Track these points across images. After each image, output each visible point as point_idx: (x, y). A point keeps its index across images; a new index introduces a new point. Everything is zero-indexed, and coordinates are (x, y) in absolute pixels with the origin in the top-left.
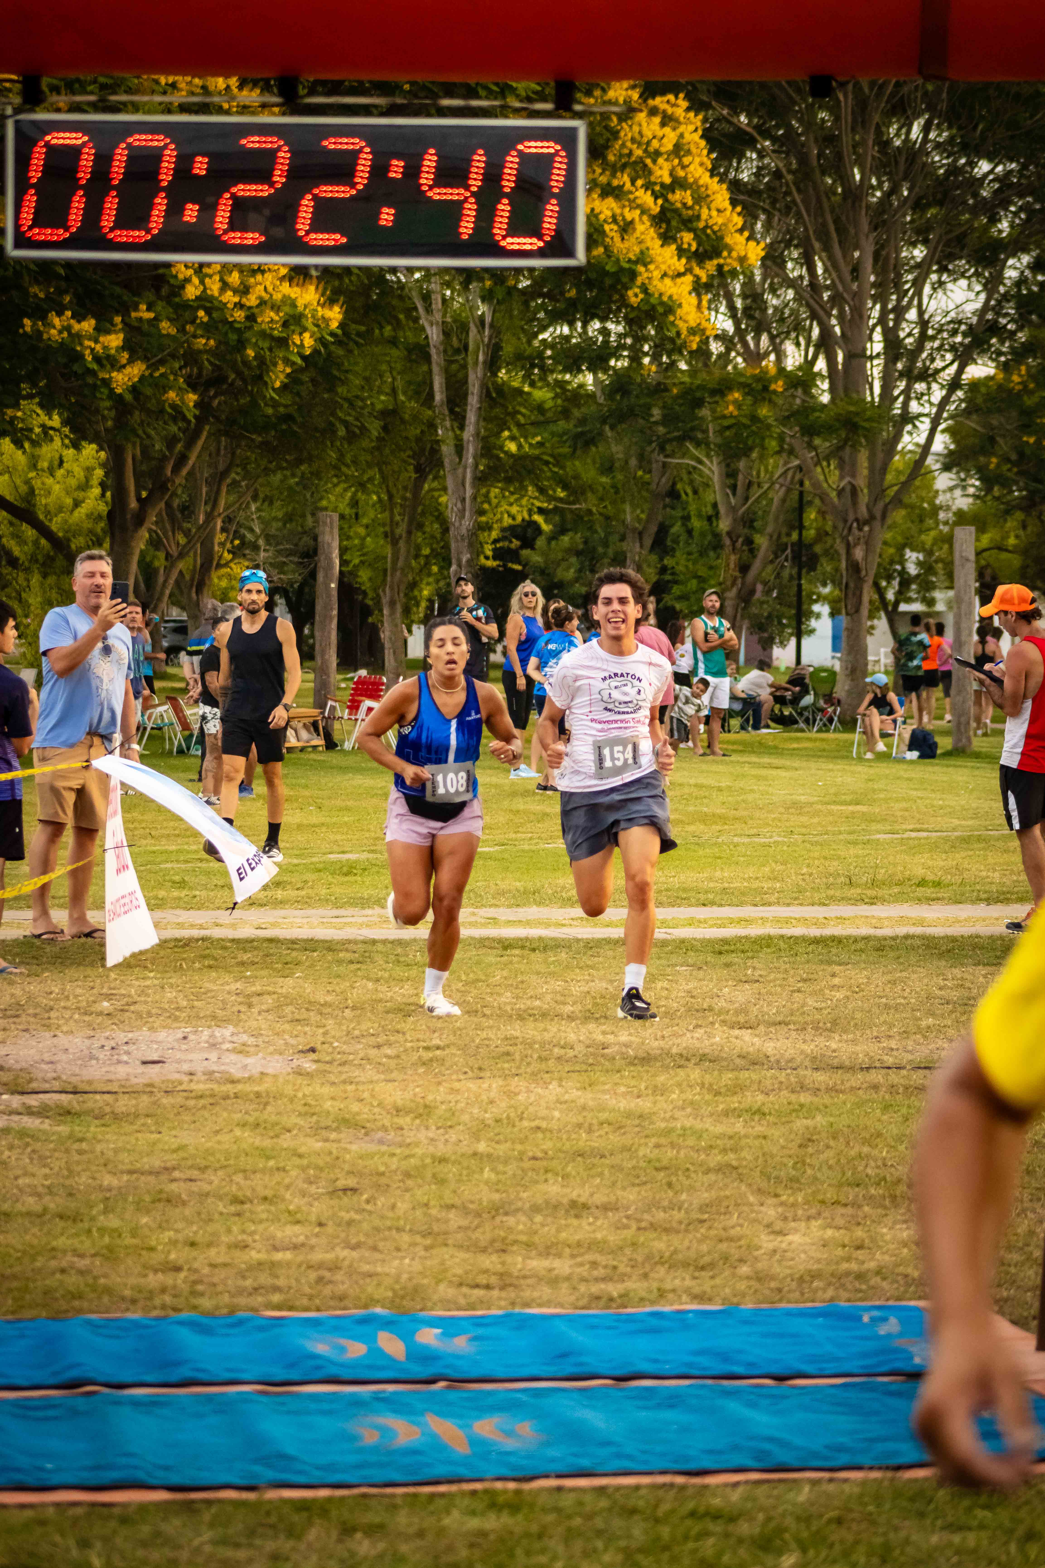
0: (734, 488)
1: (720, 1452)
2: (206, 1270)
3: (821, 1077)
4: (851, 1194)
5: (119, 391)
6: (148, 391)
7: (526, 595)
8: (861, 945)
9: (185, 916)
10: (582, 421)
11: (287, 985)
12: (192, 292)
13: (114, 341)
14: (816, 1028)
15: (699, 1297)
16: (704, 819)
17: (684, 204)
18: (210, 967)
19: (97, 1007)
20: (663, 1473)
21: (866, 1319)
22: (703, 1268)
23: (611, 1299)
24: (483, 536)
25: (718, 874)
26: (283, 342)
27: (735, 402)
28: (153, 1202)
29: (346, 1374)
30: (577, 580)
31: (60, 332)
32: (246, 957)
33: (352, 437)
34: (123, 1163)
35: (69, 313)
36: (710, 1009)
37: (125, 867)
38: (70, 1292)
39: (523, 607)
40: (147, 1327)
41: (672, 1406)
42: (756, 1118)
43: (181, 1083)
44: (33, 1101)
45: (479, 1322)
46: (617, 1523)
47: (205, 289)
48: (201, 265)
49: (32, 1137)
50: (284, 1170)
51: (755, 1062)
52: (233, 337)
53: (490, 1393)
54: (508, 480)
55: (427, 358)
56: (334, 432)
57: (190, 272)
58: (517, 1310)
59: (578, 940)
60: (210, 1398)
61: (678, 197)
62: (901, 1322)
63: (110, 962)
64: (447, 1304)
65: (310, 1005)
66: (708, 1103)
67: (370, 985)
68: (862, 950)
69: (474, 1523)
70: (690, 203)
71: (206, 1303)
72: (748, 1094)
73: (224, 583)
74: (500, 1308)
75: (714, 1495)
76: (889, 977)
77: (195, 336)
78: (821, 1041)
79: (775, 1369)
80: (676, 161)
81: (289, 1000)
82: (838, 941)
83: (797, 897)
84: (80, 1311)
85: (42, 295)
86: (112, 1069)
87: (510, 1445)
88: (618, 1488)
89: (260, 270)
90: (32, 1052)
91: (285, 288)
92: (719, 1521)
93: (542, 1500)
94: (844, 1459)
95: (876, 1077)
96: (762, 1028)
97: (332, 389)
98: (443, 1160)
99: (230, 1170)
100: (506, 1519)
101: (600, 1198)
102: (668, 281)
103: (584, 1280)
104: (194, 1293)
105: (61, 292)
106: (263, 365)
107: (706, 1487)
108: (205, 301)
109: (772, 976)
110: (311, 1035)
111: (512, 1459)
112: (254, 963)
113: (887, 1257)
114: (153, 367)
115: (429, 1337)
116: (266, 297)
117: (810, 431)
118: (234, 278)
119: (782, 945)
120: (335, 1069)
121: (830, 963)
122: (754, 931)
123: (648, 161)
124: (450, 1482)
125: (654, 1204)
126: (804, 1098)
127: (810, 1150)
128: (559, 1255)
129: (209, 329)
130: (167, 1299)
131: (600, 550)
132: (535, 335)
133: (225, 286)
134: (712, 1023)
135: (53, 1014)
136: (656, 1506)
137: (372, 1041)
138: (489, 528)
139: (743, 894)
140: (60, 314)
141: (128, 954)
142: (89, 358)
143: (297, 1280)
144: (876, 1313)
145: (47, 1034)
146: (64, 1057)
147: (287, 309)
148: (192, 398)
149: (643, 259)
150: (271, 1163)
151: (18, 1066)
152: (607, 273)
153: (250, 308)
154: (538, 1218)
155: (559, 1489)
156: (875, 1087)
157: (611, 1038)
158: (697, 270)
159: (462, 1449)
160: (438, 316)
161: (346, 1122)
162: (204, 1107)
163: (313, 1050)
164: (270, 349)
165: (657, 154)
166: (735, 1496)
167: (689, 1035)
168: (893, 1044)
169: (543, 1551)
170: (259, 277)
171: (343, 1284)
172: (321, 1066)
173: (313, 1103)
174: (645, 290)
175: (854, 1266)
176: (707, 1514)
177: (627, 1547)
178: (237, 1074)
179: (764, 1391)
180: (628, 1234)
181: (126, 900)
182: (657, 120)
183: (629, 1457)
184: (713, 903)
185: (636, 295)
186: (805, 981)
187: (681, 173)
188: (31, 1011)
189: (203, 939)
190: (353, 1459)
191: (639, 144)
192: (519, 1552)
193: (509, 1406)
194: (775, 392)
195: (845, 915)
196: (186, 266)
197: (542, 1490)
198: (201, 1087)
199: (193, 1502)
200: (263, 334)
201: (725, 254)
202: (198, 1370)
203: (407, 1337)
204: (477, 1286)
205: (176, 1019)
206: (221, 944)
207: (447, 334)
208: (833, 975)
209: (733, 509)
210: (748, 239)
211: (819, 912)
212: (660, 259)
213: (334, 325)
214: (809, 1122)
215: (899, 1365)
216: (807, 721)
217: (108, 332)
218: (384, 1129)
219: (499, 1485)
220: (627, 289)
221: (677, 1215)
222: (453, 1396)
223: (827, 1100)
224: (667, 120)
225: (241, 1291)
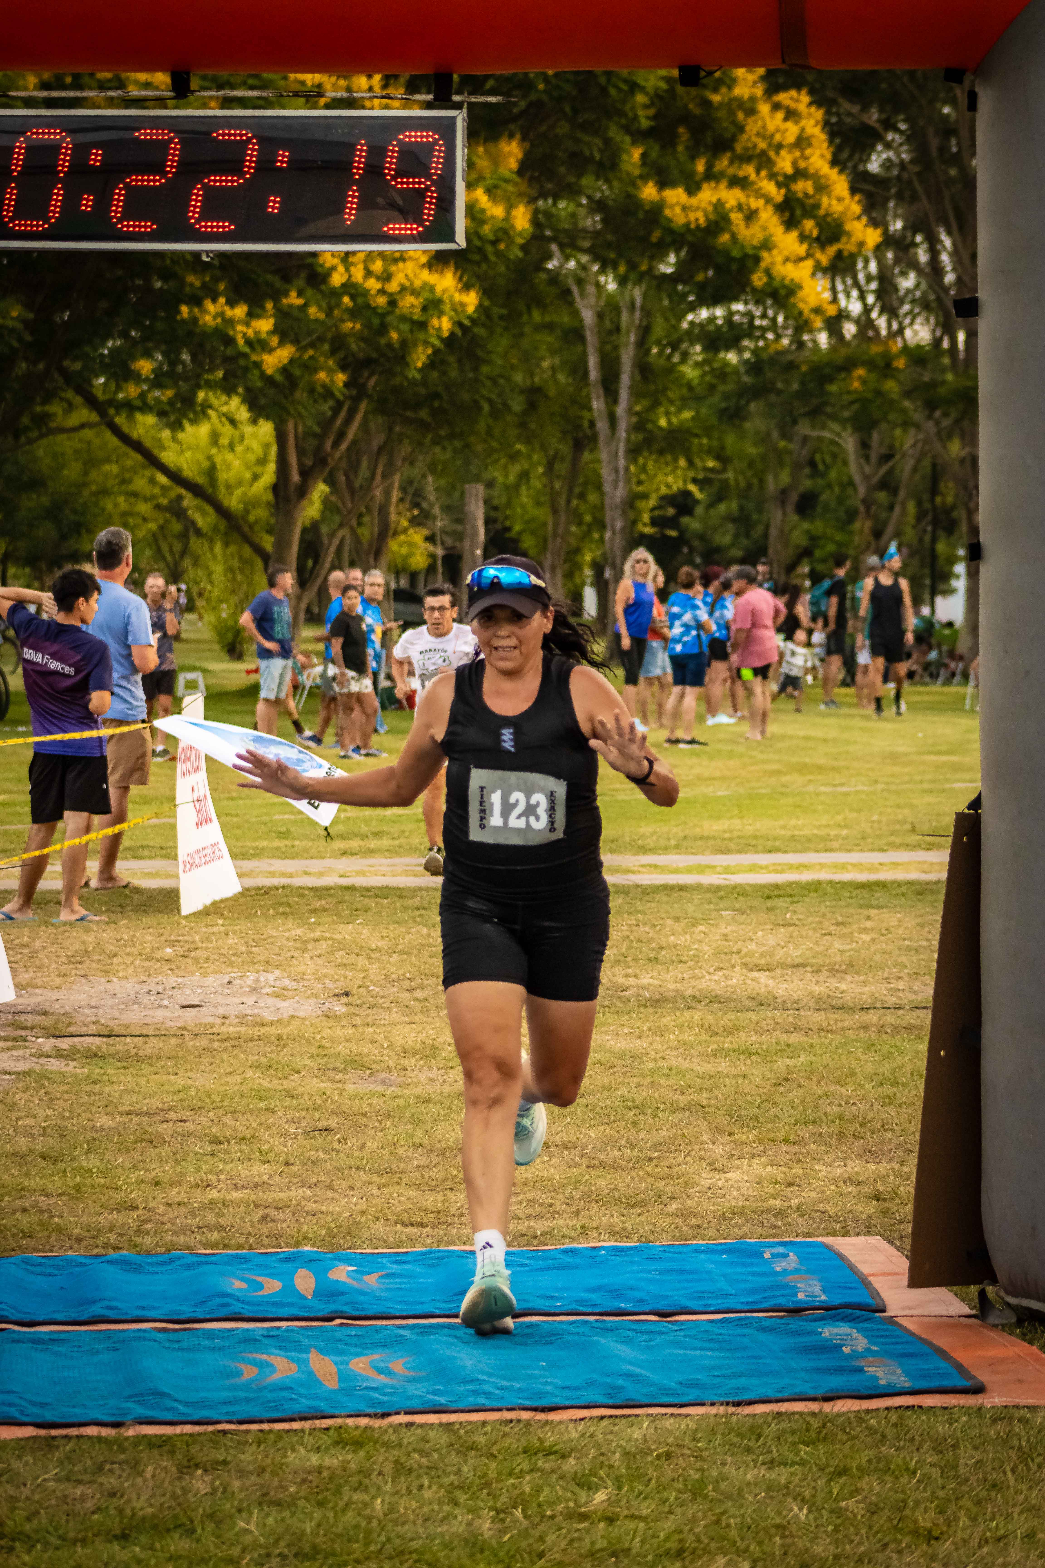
0: (867, 458)
1: (577, 1389)
2: (161, 1209)
3: (818, 1018)
4: (804, 1132)
5: (269, 372)
6: (297, 372)
7: (638, 561)
8: (903, 889)
9: (278, 865)
10: (726, 397)
11: (346, 932)
12: (337, 279)
13: (265, 325)
14: (831, 970)
15: (618, 1234)
16: (802, 769)
17: (806, 195)
18: (283, 914)
19: (159, 954)
21: (767, 1255)
22: (633, 1206)
23: (535, 1237)
24: (641, 504)
25: (793, 822)
26: (422, 325)
27: (860, 378)
28: (136, 1142)
29: (247, 1311)
30: (733, 545)
31: (214, 318)
32: (318, 904)
33: (495, 414)
34: (123, 1104)
35: (222, 300)
36: (739, 952)
37: (208, 820)
38: (23, 1231)
39: (634, 572)
40: (82, 1265)
42: (742, 1057)
43: (213, 1026)
44: (64, 1044)
45: (399, 1259)
47: (350, 277)
48: (347, 254)
49: (49, 1079)
50: (273, 1111)
51: (761, 1002)
52: (376, 321)
53: (377, 1330)
54: (661, 452)
55: (582, 339)
56: (480, 409)
57: (336, 261)
58: (441, 1248)
59: (637, 886)
60: (108, 1335)
61: (802, 187)
62: (801, 1258)
63: (186, 909)
64: (374, 1241)
65: (361, 950)
66: (700, 1043)
67: (425, 931)
68: (903, 895)
69: (315, 1460)
70: (811, 190)
71: (148, 1241)
72: (742, 1034)
73: (404, 550)
74: (425, 1245)
76: (919, 920)
77: (343, 321)
78: (833, 983)
79: (661, 1306)
80: (797, 154)
81: (342, 946)
82: (883, 885)
83: (860, 842)
84: (25, 1250)
85: (198, 284)
86: (151, 1013)
89: (402, 258)
90: (82, 997)
91: (426, 276)
92: (551, 1457)
93: (391, 1436)
94: (693, 1395)
95: (872, 1017)
96: (779, 971)
97: (476, 369)
98: (428, 1101)
99: (221, 1111)
100: (346, 1456)
102: (790, 266)
104: (139, 1232)
105: (216, 280)
106: (405, 346)
108: (349, 287)
109: (810, 919)
110: (352, 979)
112: (325, 910)
113: (813, 1194)
114: (302, 349)
115: (341, 1273)
116: (406, 283)
117: (931, 406)
118: (377, 266)
119: (829, 890)
120: (362, 1012)
121: (868, 906)
122: (806, 877)
123: (772, 154)
125: (613, 1143)
126: (794, 1038)
127: (781, 1089)
129: (353, 313)
130: (112, 1237)
131: (755, 517)
132: (683, 316)
133: (368, 273)
134: (733, 966)
135: (115, 961)
137: (407, 984)
138: (645, 496)
139: (809, 841)
140: (214, 300)
141: (208, 902)
142: (241, 341)
143: (242, 1218)
144: (780, 1250)
145: (103, 980)
146: (110, 1002)
147: (426, 294)
148: (341, 378)
149: (767, 245)
150: (262, 1104)
151: (62, 1011)
152: (733, 259)
153: (392, 294)
156: (865, 1027)
157: (632, 981)
158: (819, 255)
160: (592, 300)
161: (355, 1063)
162: (225, 1050)
163: (347, 994)
164: (412, 331)
165: (779, 147)
166: (574, 1433)
167: (708, 977)
168: (901, 985)
170: (401, 265)
171: (285, 1222)
172: (352, 1009)
173: (328, 1045)
174: (768, 273)
175: (777, 1203)
176: (542, 1449)
177: (452, 1484)
178: (268, 1016)
179: (644, 1327)
180: (576, 1172)
181: (208, 851)
182: (780, 115)
183: (485, 1394)
184: (777, 850)
185: (760, 279)
186: (839, 924)
187: (802, 164)
188: (96, 958)
189: (283, 888)
190: (225, 1395)
191: (764, 138)
192: (346, 1488)
193: (394, 1343)
194: (897, 369)
195: (899, 860)
196: (333, 256)
197: (392, 1426)
198: (232, 1029)
199: (54, 1438)
200: (404, 318)
201: (844, 239)
202: (108, 1308)
203: (320, 1275)
204: (412, 1224)
205: (231, 964)
206: (299, 892)
207: (600, 316)
208: (868, 918)
209: (866, 478)
210: (866, 226)
211: (876, 857)
212: (781, 245)
213: (470, 309)
214: (790, 1062)
215: (782, 1301)
216: (931, 675)
217: (258, 317)
218: (389, 1069)
219: (350, 1421)
220: (752, 272)
221: (629, 1154)
222: (342, 1333)
223: (815, 1040)
224: (791, 115)
225: (185, 1230)
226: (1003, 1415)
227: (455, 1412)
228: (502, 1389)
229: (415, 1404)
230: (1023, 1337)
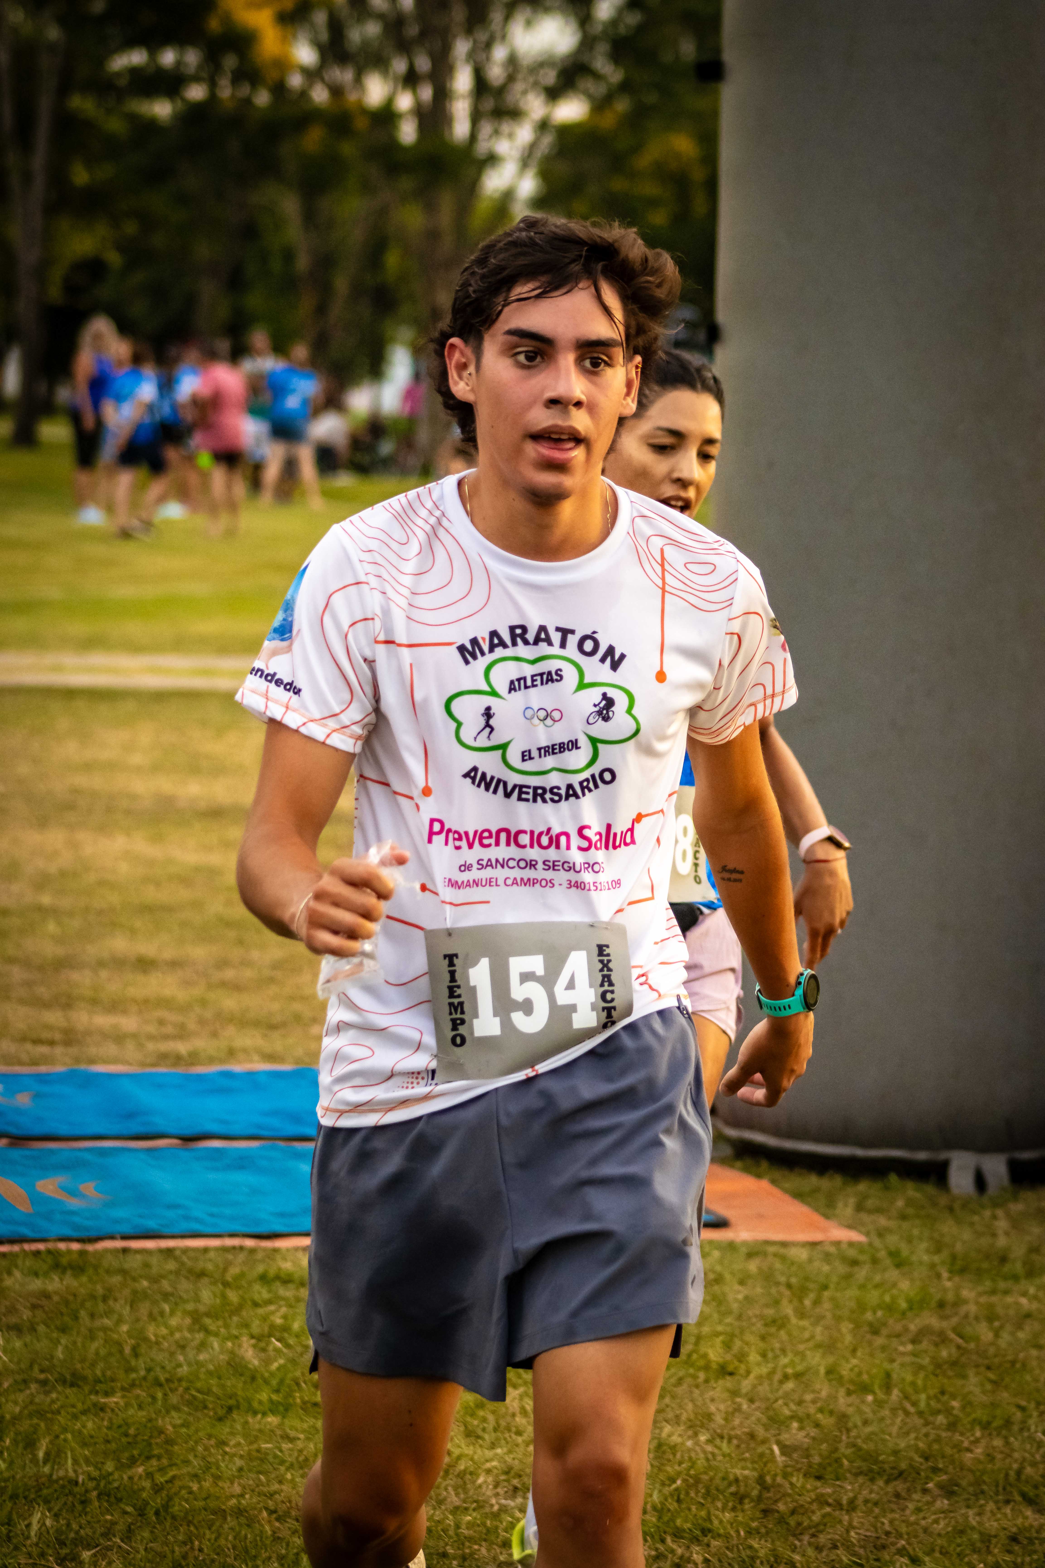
1: (292, 1215)
10: (156, 155)
15: (270, 1057)
20: (232, 1235)
22: (274, 1027)
23: (179, 1058)
27: (315, 139)
41: (241, 1167)
45: (42, 1079)
46: (185, 1286)
53: (53, 1151)
58: (80, 1067)
64: (9, 1060)
69: (37, 1284)
74: (65, 1064)
75: (285, 1259)
87: (74, 1204)
88: (186, 1251)
92: (291, 1286)
93: (109, 1261)
100: (69, 1280)
101: (168, 954)
103: (151, 1037)
107: (276, 1250)
111: (76, 1219)
117: (393, 169)
124: (12, 1241)
125: (225, 962)
128: (125, 1012)
136: (225, 1270)
138: (56, 262)
154: (104, 974)
155: (125, 1251)
159: (24, 1208)
169: (108, 1313)
174: (226, 18)
176: (277, 1278)
177: (196, 1311)
180: (197, 991)
183: (197, 1220)
185: (216, 24)
192: (83, 1313)
193: (73, 1165)
194: (357, 130)
197: (106, 1251)
204: (40, 1042)
209: (311, 250)
219: (62, 1246)
221: (248, 973)
222: (14, 1153)
226: (755, 1251)
227: (173, 1237)
228: (212, 1215)
229: (126, 1229)
230: (746, 1170)
